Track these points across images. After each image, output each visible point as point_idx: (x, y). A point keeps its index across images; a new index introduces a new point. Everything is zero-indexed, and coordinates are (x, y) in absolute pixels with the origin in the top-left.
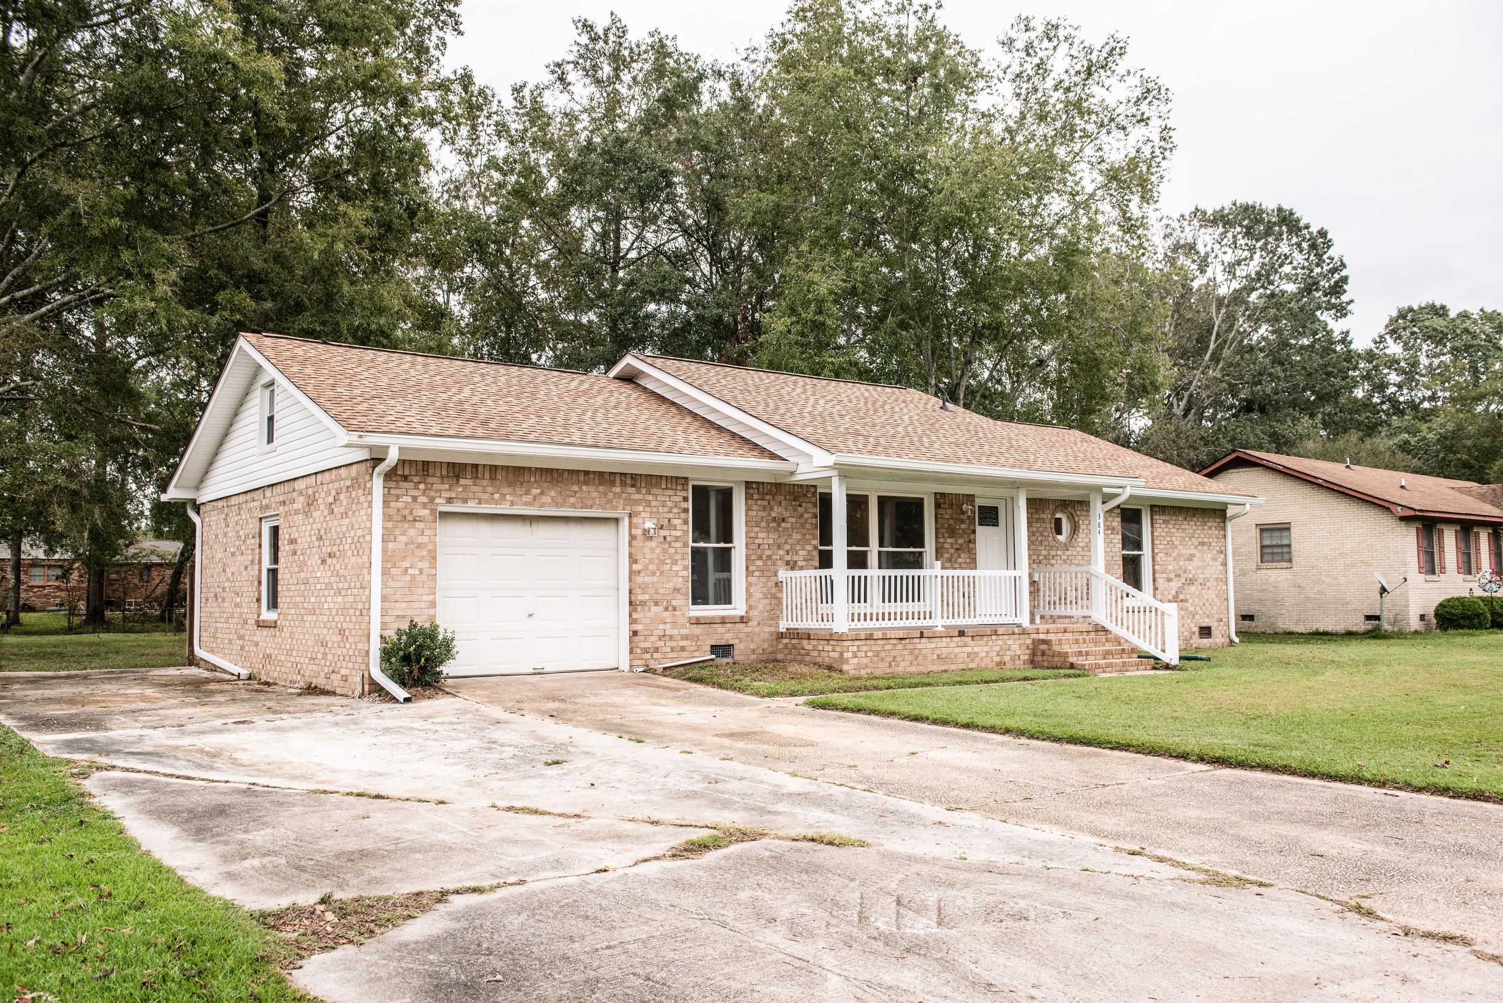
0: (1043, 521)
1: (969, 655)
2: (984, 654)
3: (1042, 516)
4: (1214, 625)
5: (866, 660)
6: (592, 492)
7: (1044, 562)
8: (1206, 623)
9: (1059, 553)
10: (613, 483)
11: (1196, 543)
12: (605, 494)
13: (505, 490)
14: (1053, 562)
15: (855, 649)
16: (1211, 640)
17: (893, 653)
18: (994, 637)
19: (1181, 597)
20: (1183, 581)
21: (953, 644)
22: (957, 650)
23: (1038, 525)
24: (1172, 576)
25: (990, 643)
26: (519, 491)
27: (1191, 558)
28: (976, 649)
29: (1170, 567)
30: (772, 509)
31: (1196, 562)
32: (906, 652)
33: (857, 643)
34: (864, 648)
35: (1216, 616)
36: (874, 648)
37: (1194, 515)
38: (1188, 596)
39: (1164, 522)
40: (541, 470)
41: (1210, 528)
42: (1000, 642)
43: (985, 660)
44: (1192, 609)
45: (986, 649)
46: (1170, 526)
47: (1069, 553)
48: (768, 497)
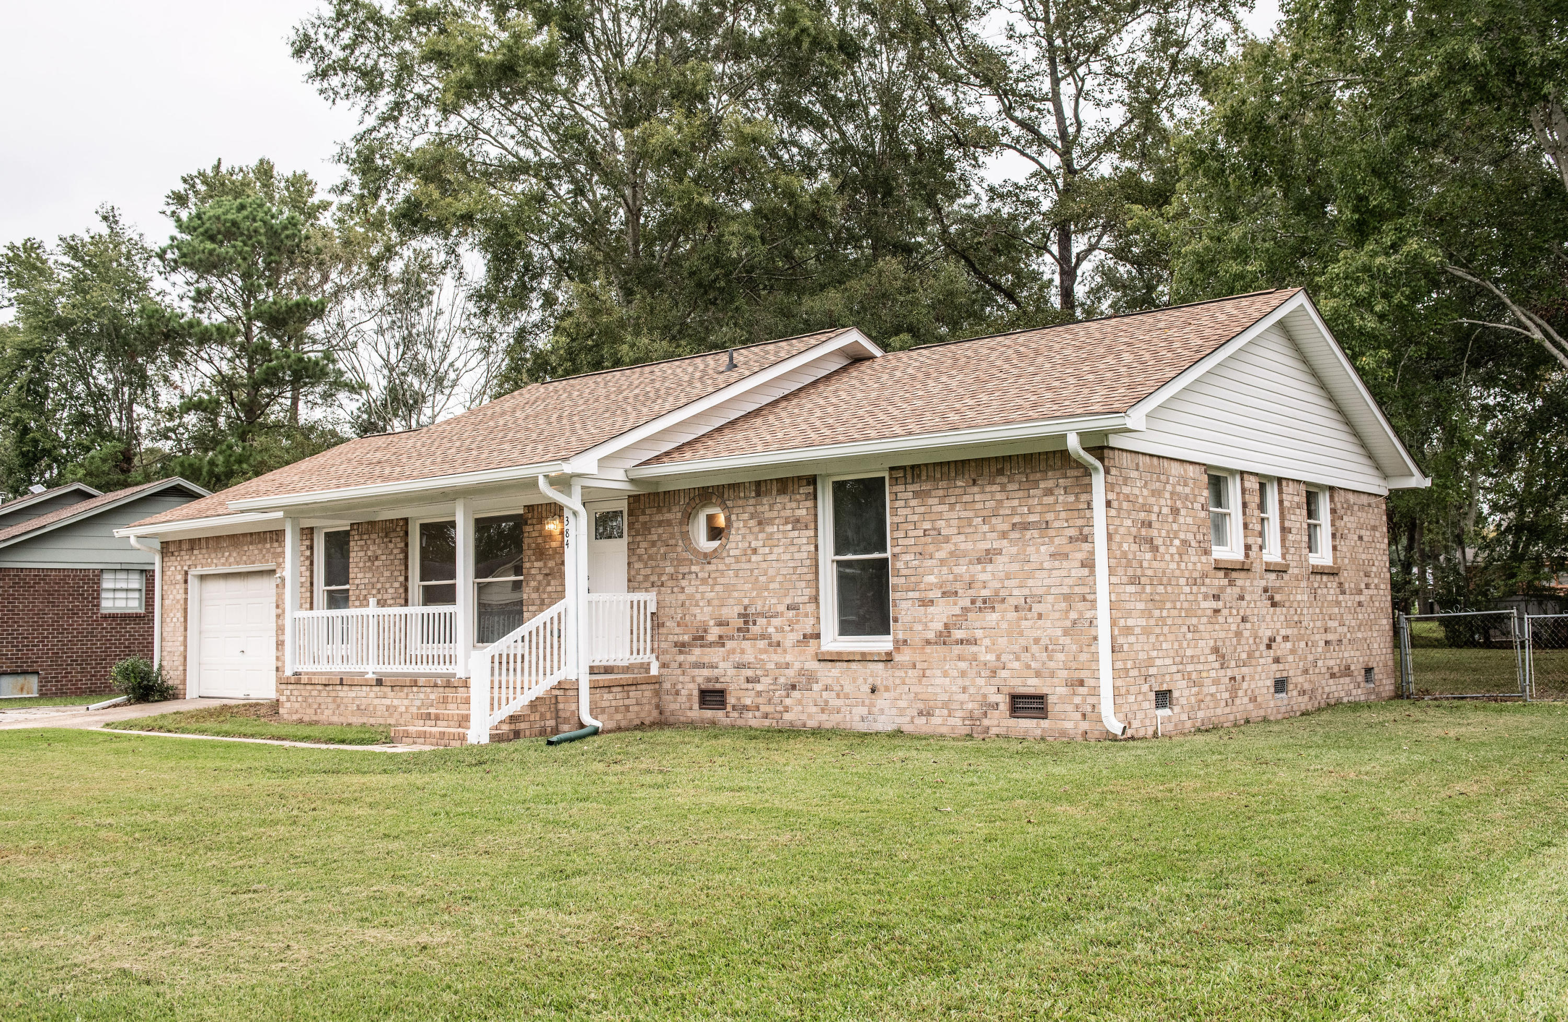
0: (669, 523)
1: (388, 708)
2: (403, 709)
3: (668, 516)
4: (1056, 692)
5: (297, 705)
6: (253, 549)
7: (670, 583)
8: (1032, 685)
9: (694, 568)
10: (265, 541)
11: (1006, 527)
12: (261, 550)
13: (213, 555)
14: (684, 583)
15: (288, 693)
16: (1045, 724)
17: (319, 700)
18: (415, 689)
19: (958, 634)
20: (967, 603)
21: (372, 695)
22: (376, 701)
23: (660, 530)
24: (935, 594)
25: (411, 696)
26: (220, 555)
27: (988, 557)
28: (396, 702)
29: (931, 579)
30: (368, 549)
31: (1001, 564)
32: (330, 700)
33: (290, 687)
34: (295, 693)
35: (1064, 674)
36: (304, 693)
37: (1000, 472)
38: (979, 634)
39: (916, 494)
40: (228, 536)
41: (1049, 492)
42: (422, 696)
43: (404, 716)
44: (991, 657)
45: (406, 702)
46: (931, 501)
47: (712, 567)
48: (365, 537)
